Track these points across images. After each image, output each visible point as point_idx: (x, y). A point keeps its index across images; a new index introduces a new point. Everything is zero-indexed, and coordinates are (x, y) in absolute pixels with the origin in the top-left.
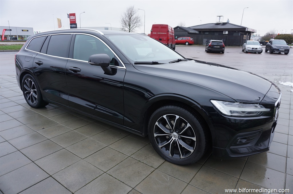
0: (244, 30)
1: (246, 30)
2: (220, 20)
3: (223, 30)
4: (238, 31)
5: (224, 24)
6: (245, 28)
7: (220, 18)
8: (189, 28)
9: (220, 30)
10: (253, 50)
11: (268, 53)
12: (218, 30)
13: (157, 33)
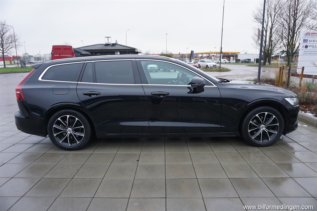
0: (134, 51)
1: (136, 51)
2: (108, 41)
3: (114, 51)
4: (128, 52)
5: (114, 45)
6: (134, 49)
7: (108, 39)
8: (78, 48)
9: (112, 51)
10: (152, 69)
11: (161, 71)
12: (110, 51)
13: (60, 55)
